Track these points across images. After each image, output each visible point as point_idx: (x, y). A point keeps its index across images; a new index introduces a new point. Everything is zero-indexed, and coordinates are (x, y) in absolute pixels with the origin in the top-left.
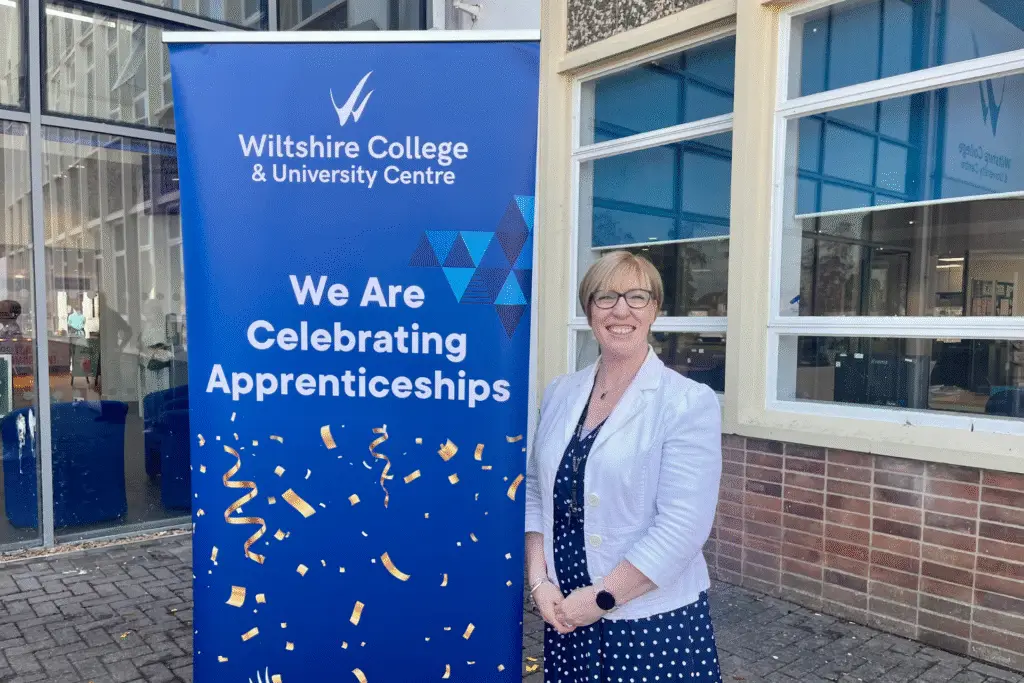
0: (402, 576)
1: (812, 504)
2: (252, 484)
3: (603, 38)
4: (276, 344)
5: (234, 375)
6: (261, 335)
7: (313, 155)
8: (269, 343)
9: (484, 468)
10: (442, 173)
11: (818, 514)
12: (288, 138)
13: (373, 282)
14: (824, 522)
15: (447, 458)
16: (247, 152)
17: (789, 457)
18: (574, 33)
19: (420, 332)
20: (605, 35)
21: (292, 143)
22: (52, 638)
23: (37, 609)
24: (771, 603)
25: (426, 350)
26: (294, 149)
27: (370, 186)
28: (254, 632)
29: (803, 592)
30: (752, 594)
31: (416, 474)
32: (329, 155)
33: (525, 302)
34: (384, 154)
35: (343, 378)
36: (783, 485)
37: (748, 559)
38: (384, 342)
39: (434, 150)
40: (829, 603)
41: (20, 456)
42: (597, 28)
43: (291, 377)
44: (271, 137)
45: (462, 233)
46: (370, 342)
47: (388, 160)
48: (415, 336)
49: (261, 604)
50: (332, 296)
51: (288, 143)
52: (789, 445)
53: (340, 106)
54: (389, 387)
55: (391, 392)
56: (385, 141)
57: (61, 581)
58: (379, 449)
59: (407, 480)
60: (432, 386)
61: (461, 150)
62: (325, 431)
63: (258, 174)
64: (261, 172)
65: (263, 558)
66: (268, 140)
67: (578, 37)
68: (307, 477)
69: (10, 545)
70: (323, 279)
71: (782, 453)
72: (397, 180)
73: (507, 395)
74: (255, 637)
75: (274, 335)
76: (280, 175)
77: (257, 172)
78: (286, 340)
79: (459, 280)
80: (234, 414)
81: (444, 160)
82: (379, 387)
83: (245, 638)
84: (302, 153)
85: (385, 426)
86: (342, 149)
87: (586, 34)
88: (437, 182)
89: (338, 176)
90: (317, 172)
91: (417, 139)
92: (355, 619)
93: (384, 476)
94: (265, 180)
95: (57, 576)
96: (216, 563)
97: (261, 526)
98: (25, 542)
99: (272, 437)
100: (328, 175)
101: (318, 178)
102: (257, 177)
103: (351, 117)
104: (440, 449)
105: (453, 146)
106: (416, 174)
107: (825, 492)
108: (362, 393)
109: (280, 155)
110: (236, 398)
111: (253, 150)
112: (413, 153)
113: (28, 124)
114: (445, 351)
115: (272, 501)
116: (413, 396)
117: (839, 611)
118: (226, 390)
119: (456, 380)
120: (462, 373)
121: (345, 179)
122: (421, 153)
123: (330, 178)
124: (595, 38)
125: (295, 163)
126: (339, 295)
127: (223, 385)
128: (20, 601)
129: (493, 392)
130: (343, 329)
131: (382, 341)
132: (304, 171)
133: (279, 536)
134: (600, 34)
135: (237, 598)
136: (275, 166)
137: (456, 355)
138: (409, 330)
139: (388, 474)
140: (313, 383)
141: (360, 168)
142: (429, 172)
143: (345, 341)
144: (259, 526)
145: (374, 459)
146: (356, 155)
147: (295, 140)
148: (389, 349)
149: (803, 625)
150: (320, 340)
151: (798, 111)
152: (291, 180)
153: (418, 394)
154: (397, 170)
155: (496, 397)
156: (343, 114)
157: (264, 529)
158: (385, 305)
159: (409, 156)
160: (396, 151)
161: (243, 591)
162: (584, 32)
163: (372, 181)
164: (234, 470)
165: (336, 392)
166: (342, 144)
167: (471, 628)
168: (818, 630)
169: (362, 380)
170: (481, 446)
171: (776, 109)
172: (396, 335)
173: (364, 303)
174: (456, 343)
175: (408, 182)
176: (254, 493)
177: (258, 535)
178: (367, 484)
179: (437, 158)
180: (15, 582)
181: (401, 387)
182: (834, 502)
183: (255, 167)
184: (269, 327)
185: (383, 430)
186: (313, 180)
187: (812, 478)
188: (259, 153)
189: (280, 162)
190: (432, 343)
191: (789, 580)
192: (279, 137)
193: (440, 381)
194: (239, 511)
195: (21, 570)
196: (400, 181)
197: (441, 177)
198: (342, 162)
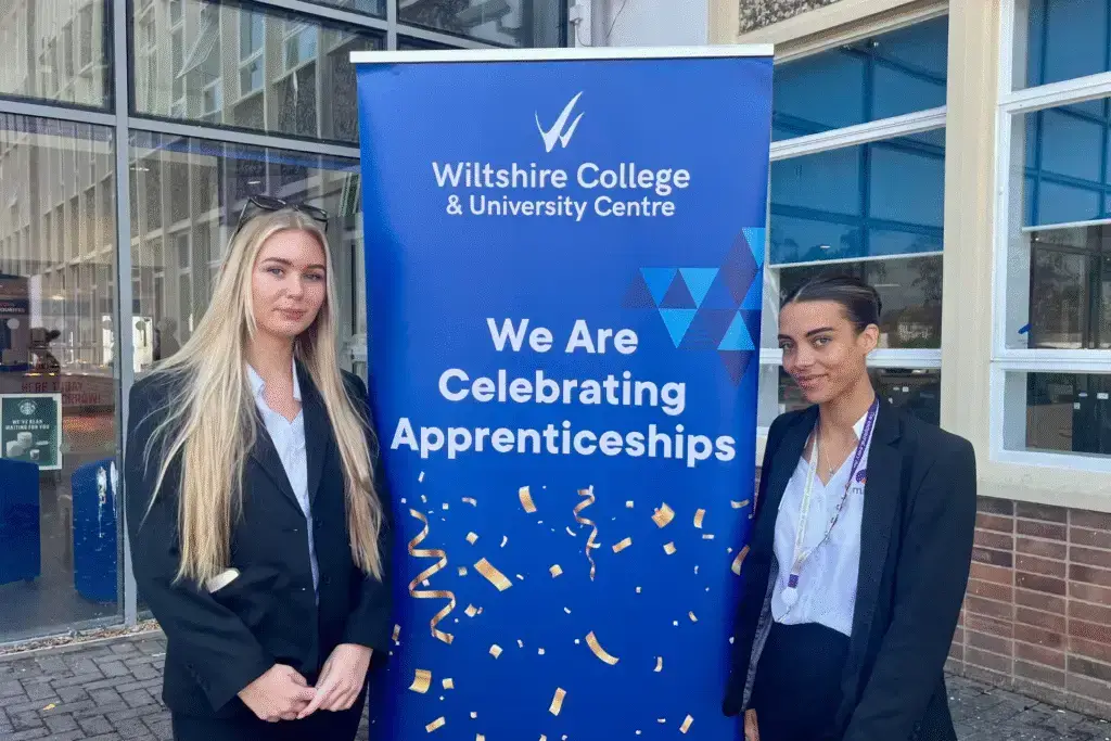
0: (610, 660)
1: (1051, 576)
2: (441, 553)
3: (784, 18)
4: (470, 396)
5: (423, 429)
6: (455, 385)
7: (514, 185)
8: (463, 393)
9: (704, 537)
10: (660, 203)
11: (1059, 588)
12: (488, 166)
13: (580, 326)
14: (1067, 598)
15: (662, 524)
16: (441, 183)
17: (1021, 519)
18: (748, 12)
19: (633, 380)
20: (787, 14)
21: (492, 172)
22: (151, 732)
23: (127, 699)
24: (1004, 697)
25: (639, 401)
26: (494, 178)
27: (578, 219)
28: (440, 722)
29: (1042, 684)
30: (977, 685)
31: (627, 542)
32: (533, 185)
33: (752, 348)
34: (595, 183)
35: (545, 433)
36: (1014, 552)
37: (972, 642)
38: (591, 393)
39: (652, 178)
40: (1075, 697)
41: (100, 516)
42: (776, 7)
43: (486, 431)
44: (468, 164)
45: (681, 270)
46: (576, 392)
47: (600, 190)
48: (627, 385)
49: (449, 690)
50: (533, 341)
51: (488, 171)
52: (1022, 504)
53: (547, 130)
54: (596, 443)
55: (598, 449)
56: (596, 169)
57: (152, 665)
58: (585, 513)
59: (616, 549)
60: (646, 442)
61: (682, 178)
62: (524, 492)
63: (454, 206)
64: (457, 204)
65: (451, 637)
66: (465, 168)
67: (753, 16)
68: (502, 545)
69: (85, 623)
70: (525, 323)
71: (1012, 514)
72: (609, 211)
73: (731, 454)
74: (440, 729)
75: (468, 385)
76: (478, 208)
77: (453, 204)
78: (482, 390)
79: (677, 323)
80: (422, 474)
81: (663, 189)
82: (586, 443)
83: (429, 729)
84: (502, 182)
85: (591, 487)
86: (548, 178)
87: (763, 14)
88: (654, 213)
89: (543, 208)
90: (519, 203)
91: (632, 166)
92: (555, 708)
93: (590, 544)
94: (461, 213)
95: (145, 660)
96: (398, 643)
97: (451, 600)
98: (103, 619)
99: (464, 500)
100: (532, 207)
101: (520, 211)
102: (452, 209)
103: (559, 142)
104: (654, 513)
105: (672, 174)
106: (630, 204)
107: (1067, 562)
108: (566, 450)
109: (478, 184)
110: (424, 455)
111: (448, 180)
112: (627, 181)
113: (113, 128)
114: (661, 403)
115: (463, 572)
116: (623, 453)
117: (1088, 707)
118: (414, 447)
119: (673, 435)
120: (680, 428)
121: (550, 211)
122: (636, 181)
123: (534, 211)
124: (774, 19)
125: (494, 194)
126: (542, 340)
127: (411, 441)
128: (106, 689)
129: (715, 450)
130: (545, 378)
131: (590, 392)
132: (505, 203)
133: (470, 612)
134: (780, 14)
135: (421, 684)
136: (472, 197)
137: (674, 407)
138: (620, 379)
139: (595, 542)
140: (511, 438)
141: (568, 199)
142: (645, 203)
143: (548, 391)
144: (448, 601)
145: (579, 524)
146: (563, 185)
147: (495, 168)
148: (597, 400)
149: (1045, 723)
150: (520, 390)
151: (1025, 105)
152: (490, 213)
153: (630, 451)
154: (609, 201)
155: (719, 456)
156: (550, 139)
157: (453, 603)
158: (593, 351)
159: (623, 186)
160: (609, 179)
161: (427, 675)
162: (760, 11)
163: (580, 213)
164: (421, 537)
165: (537, 449)
166: (548, 172)
167: (689, 720)
168: (1063, 729)
169: (566, 434)
170: (701, 512)
171: (998, 102)
172: (605, 384)
173: (570, 349)
174: (673, 394)
175: (622, 214)
176: (443, 563)
177: (446, 611)
178: (571, 553)
179: (654, 187)
180: (98, 667)
181: (610, 443)
182: (1079, 573)
183: (450, 198)
184: (464, 376)
185: (589, 492)
186: (515, 212)
187: (1050, 544)
188: (455, 182)
189: (477, 192)
190: (646, 393)
191: (1023, 669)
192: (477, 165)
193: (654, 437)
194: (426, 583)
195: (102, 652)
196: (612, 213)
197: (659, 208)
198: (549, 193)
